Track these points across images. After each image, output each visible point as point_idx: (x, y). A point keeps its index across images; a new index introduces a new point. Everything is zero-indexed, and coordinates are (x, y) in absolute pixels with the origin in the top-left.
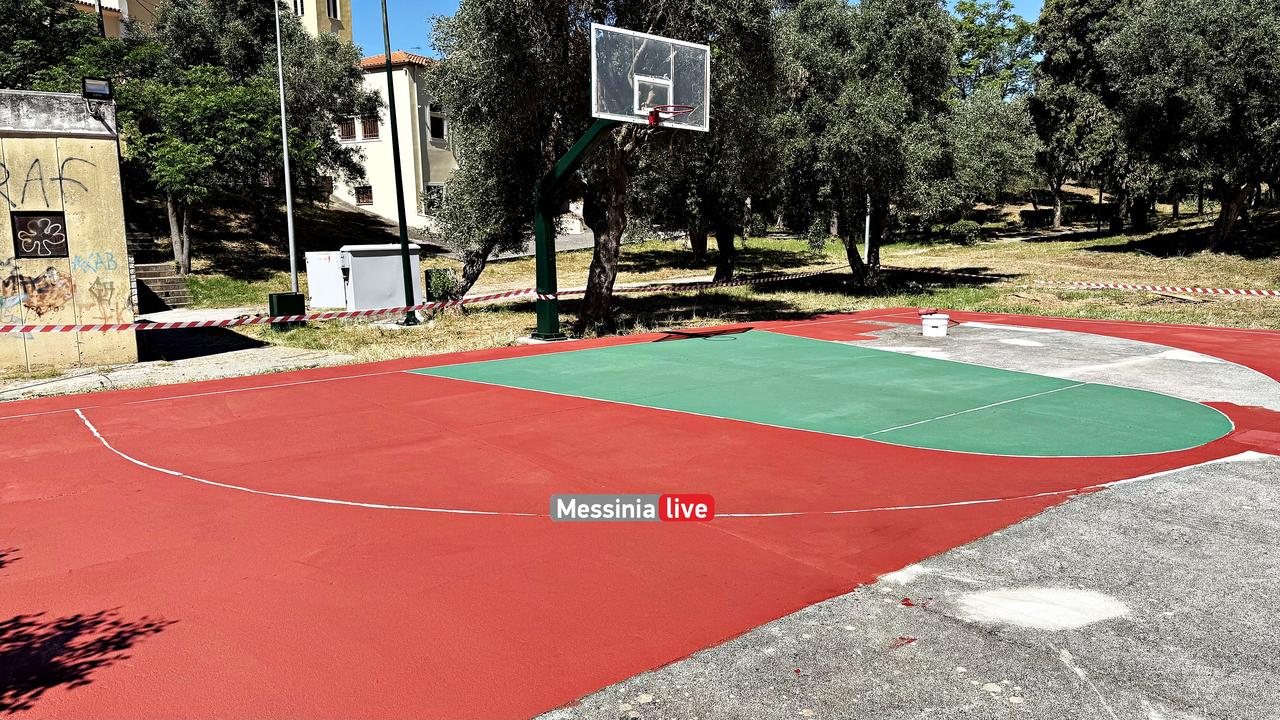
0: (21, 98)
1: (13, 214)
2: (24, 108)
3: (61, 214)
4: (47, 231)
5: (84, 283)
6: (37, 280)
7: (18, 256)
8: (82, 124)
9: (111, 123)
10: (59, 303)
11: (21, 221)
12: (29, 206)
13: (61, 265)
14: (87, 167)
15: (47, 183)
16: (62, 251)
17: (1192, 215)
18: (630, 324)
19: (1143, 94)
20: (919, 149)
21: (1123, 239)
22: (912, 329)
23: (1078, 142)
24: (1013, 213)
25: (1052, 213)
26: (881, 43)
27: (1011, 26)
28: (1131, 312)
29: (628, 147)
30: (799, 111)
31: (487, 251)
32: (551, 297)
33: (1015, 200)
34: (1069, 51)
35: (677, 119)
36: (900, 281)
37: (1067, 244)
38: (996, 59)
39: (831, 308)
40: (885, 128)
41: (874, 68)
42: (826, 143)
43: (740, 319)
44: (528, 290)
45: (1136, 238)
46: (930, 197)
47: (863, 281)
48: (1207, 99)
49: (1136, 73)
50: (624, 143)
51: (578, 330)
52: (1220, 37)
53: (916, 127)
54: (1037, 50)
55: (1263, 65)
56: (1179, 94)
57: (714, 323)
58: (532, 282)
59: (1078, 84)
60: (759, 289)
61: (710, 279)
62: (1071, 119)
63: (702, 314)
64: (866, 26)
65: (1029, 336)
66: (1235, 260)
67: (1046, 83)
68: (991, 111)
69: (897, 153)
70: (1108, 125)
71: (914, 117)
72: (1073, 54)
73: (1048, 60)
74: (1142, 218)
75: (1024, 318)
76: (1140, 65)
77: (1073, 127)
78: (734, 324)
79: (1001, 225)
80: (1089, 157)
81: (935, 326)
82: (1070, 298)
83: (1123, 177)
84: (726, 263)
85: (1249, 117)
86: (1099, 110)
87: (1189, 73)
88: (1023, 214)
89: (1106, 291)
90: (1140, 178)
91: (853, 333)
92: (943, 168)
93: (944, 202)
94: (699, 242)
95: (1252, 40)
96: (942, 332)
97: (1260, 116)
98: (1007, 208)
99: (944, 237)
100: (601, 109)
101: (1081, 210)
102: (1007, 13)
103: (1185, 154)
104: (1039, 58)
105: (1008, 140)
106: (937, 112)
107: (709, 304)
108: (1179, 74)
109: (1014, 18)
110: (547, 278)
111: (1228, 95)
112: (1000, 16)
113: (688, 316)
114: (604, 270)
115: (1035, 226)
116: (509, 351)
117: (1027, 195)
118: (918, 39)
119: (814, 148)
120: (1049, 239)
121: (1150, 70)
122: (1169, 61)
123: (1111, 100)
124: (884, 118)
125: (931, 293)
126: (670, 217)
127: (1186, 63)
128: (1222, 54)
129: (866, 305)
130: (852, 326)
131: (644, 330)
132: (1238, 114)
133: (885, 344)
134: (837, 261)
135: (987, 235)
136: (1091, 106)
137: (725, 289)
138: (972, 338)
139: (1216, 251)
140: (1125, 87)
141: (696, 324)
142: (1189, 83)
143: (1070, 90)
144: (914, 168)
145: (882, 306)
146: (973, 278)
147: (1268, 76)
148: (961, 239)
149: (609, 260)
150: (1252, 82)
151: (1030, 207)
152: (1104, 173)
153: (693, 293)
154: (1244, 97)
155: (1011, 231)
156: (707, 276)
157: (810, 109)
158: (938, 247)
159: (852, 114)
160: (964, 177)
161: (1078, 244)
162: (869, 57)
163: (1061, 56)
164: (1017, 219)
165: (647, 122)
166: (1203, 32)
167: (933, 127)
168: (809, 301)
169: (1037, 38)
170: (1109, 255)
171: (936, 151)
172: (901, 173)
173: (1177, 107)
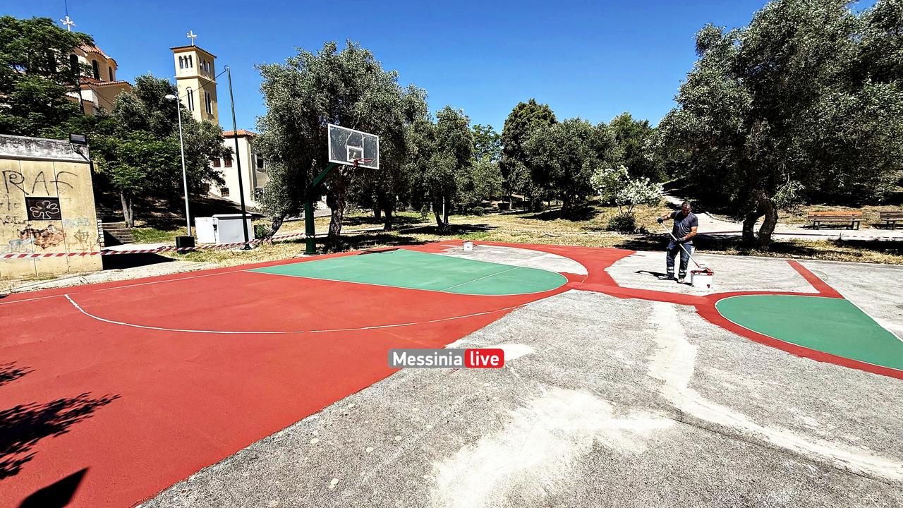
0: (31, 141)
1: (26, 198)
2: (33, 146)
3: (57, 199)
4: (48, 207)
5: (71, 232)
6: (42, 231)
7: (30, 219)
8: (69, 155)
9: (87, 156)
10: (56, 242)
11: (31, 202)
12: (36, 195)
13: (57, 224)
14: (73, 177)
15: (48, 184)
16: (58, 217)
17: (554, 206)
18: (348, 248)
19: (537, 163)
20: (460, 179)
21: (533, 214)
22: (460, 248)
23: (517, 178)
24: (496, 204)
25: (509, 204)
26: (446, 139)
27: (492, 135)
28: (535, 240)
29: (345, 174)
30: (416, 163)
31: (283, 217)
32: (312, 237)
33: (496, 199)
34: (512, 146)
35: (365, 164)
36: (456, 230)
37: (514, 216)
38: (488, 147)
39: (430, 240)
40: (449, 171)
41: (443, 148)
42: (425, 176)
43: (394, 245)
44: (302, 234)
45: (537, 214)
46: (465, 197)
47: (443, 229)
48: (558, 165)
49: (535, 155)
50: (343, 173)
51: (325, 251)
52: (561, 144)
53: (460, 171)
54: (502, 145)
55: (574, 154)
56: (549, 163)
57: (385, 247)
58: (304, 231)
59: (516, 158)
60: (402, 233)
61: (382, 228)
62: (514, 170)
63: (379, 243)
64: (440, 132)
65: (501, 250)
66: (568, 222)
67: (505, 157)
68: (486, 166)
69: (453, 181)
70: (526, 173)
71: (459, 167)
72: (514, 147)
73: (505, 148)
74: (538, 207)
75: (500, 243)
76: (535, 152)
77: (515, 174)
78: (392, 247)
79: (492, 208)
80: (520, 185)
81: (468, 247)
82: (515, 235)
83: (532, 192)
84: (389, 221)
85: (571, 172)
86: (523, 168)
87: (551, 156)
88: (499, 204)
89: (527, 233)
90: (538, 192)
91: (440, 250)
92: (470, 187)
93: (471, 200)
94: (378, 213)
95: (570, 145)
96: (471, 249)
97: (574, 172)
98: (494, 202)
99: (471, 213)
100: (333, 159)
101: (518, 203)
102: (491, 131)
103: (551, 184)
104: (502, 148)
105: (492, 177)
106: (467, 166)
107: (382, 239)
108: (548, 156)
109: (493, 132)
110: (310, 228)
111: (564, 164)
112: (489, 132)
113: (373, 244)
114: (336, 225)
115: (503, 209)
116: (294, 260)
117: (500, 197)
118: (459, 138)
119: (422, 178)
120: (508, 214)
121: (539, 154)
122: (545, 151)
123: (527, 164)
124: (448, 167)
125: (467, 234)
126: (365, 203)
127: (551, 152)
128: (562, 150)
129: (444, 238)
130: (439, 248)
131: (354, 250)
132: (567, 170)
133: (451, 253)
134: (433, 222)
135: (487, 212)
136: (521, 167)
137: (388, 233)
138: (482, 251)
139: (562, 219)
140: (531, 160)
141: (377, 247)
142: (552, 159)
143: (513, 160)
144: (460, 187)
145: (449, 239)
146: (481, 228)
147: (576, 158)
148: (477, 214)
149: (338, 221)
150: (571, 160)
151: (501, 202)
152: (525, 191)
153: (375, 234)
154: (569, 165)
155: (495, 211)
156: (381, 227)
157: (419, 163)
158: (470, 216)
159: (436, 165)
160: (477, 190)
161: (517, 216)
162: (441, 144)
163: (510, 148)
164: (497, 206)
165: (353, 164)
166: (556, 142)
167: (466, 172)
168: (422, 237)
169: (501, 140)
170: (528, 220)
171: (467, 180)
172: (455, 189)
173: (548, 168)
